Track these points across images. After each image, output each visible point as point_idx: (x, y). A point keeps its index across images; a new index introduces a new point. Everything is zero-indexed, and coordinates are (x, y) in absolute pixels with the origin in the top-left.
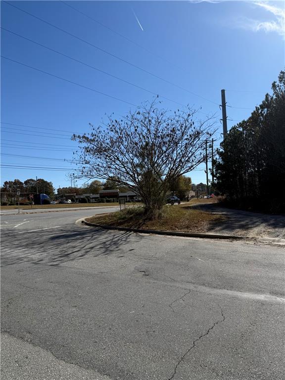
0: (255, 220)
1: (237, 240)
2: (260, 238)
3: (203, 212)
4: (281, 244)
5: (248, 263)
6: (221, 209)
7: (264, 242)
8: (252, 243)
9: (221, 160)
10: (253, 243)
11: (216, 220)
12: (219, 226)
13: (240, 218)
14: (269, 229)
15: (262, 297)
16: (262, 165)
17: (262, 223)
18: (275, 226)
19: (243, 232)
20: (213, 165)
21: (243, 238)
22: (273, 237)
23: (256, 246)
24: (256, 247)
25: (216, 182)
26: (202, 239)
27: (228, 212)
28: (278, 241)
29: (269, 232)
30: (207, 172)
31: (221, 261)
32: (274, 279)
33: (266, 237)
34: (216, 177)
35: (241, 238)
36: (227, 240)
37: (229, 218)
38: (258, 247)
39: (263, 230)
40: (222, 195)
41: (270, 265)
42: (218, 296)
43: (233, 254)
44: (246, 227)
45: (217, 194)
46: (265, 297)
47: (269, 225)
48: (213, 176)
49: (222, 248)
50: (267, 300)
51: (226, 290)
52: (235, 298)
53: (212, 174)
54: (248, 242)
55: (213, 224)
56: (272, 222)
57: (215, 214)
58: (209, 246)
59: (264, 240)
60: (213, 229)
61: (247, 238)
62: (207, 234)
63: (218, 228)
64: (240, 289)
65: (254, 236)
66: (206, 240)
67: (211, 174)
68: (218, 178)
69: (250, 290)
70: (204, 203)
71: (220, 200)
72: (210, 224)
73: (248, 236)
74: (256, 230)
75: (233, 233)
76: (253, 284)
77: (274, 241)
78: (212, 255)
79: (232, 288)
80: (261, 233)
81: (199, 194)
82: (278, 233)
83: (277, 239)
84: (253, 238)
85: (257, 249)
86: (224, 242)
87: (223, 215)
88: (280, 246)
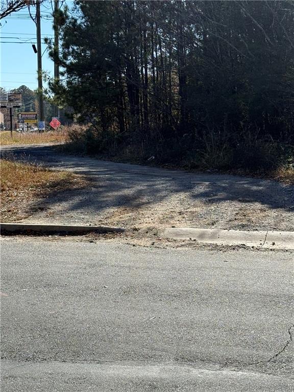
0: (160, 184)
1: (106, 238)
2: (169, 229)
3: (18, 165)
4: (219, 242)
5: (128, 291)
6: (75, 160)
7: (178, 238)
8: (145, 242)
9: (80, 13)
10: (149, 244)
11: (54, 185)
12: (60, 200)
13: (122, 180)
14: (195, 206)
15: (153, 371)
16: (191, 38)
17: (177, 191)
18: (209, 198)
19: (127, 216)
20: (55, 28)
21: (122, 231)
22: (202, 227)
23: (154, 250)
24: (155, 253)
25: (64, 80)
26: (8, 238)
27: (92, 166)
28: (213, 236)
29: (192, 213)
30: (37, 50)
31: (56, 291)
32: (191, 325)
33: (184, 227)
34: (64, 65)
35: (120, 231)
36: (79, 237)
37: (91, 180)
38: (159, 251)
39: (178, 210)
40: (81, 121)
41: (184, 295)
42: (34, 379)
43: (93, 271)
44: (135, 203)
45: (67, 119)
46: (162, 370)
47: (195, 197)
48: (58, 62)
49: (62, 259)
50: (165, 376)
51: (58, 364)
52: (83, 380)
53: (54, 55)
54: (135, 241)
55: (44, 195)
56: (201, 189)
57: (54, 171)
58: (26, 256)
59: (177, 234)
60: (42, 209)
61: (136, 229)
62: (24, 223)
63: (57, 207)
64: (97, 357)
65: (152, 225)
66: (20, 240)
67: (51, 54)
68: (71, 69)
69: (126, 357)
70: (26, 145)
71: (73, 135)
72: (37, 195)
73: (137, 226)
74: (160, 209)
75: (99, 218)
76: (135, 343)
77: (202, 236)
78: (33, 276)
79: (76, 356)
80: (172, 218)
81: (15, 121)
82: (214, 217)
83: (210, 230)
84: (149, 230)
85: (158, 257)
86: (72, 244)
87: (76, 173)
88: (216, 247)
